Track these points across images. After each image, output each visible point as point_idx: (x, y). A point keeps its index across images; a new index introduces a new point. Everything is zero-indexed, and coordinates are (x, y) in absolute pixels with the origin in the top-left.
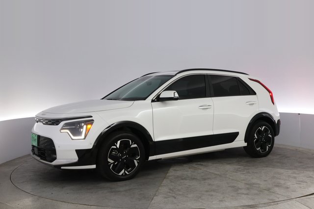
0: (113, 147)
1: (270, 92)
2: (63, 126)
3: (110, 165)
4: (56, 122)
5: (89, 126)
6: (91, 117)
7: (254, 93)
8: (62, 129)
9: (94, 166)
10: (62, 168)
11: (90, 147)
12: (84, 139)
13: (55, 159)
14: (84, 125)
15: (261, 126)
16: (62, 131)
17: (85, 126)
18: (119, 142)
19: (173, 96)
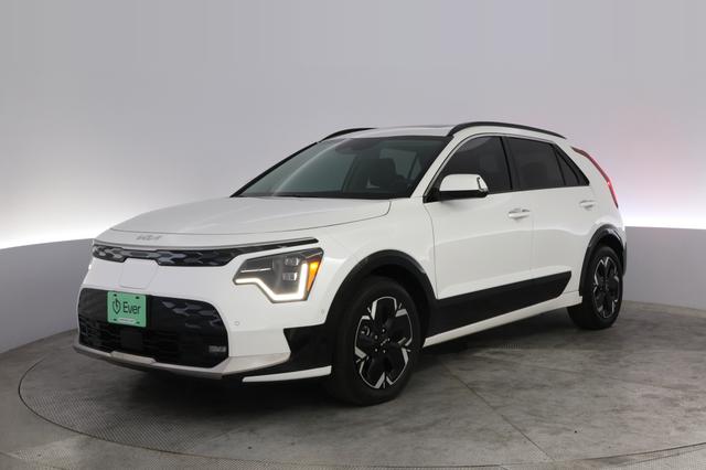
0: (364, 317)
1: (607, 180)
2: (242, 267)
3: (360, 363)
4: (218, 257)
5: (314, 266)
6: (315, 241)
7: (586, 182)
8: (239, 275)
9: (327, 370)
10: (246, 379)
11: (321, 320)
12: (305, 299)
13: (225, 356)
14: (300, 264)
15: (603, 257)
16: (238, 281)
17: (304, 267)
18: (375, 304)
19: (477, 188)
